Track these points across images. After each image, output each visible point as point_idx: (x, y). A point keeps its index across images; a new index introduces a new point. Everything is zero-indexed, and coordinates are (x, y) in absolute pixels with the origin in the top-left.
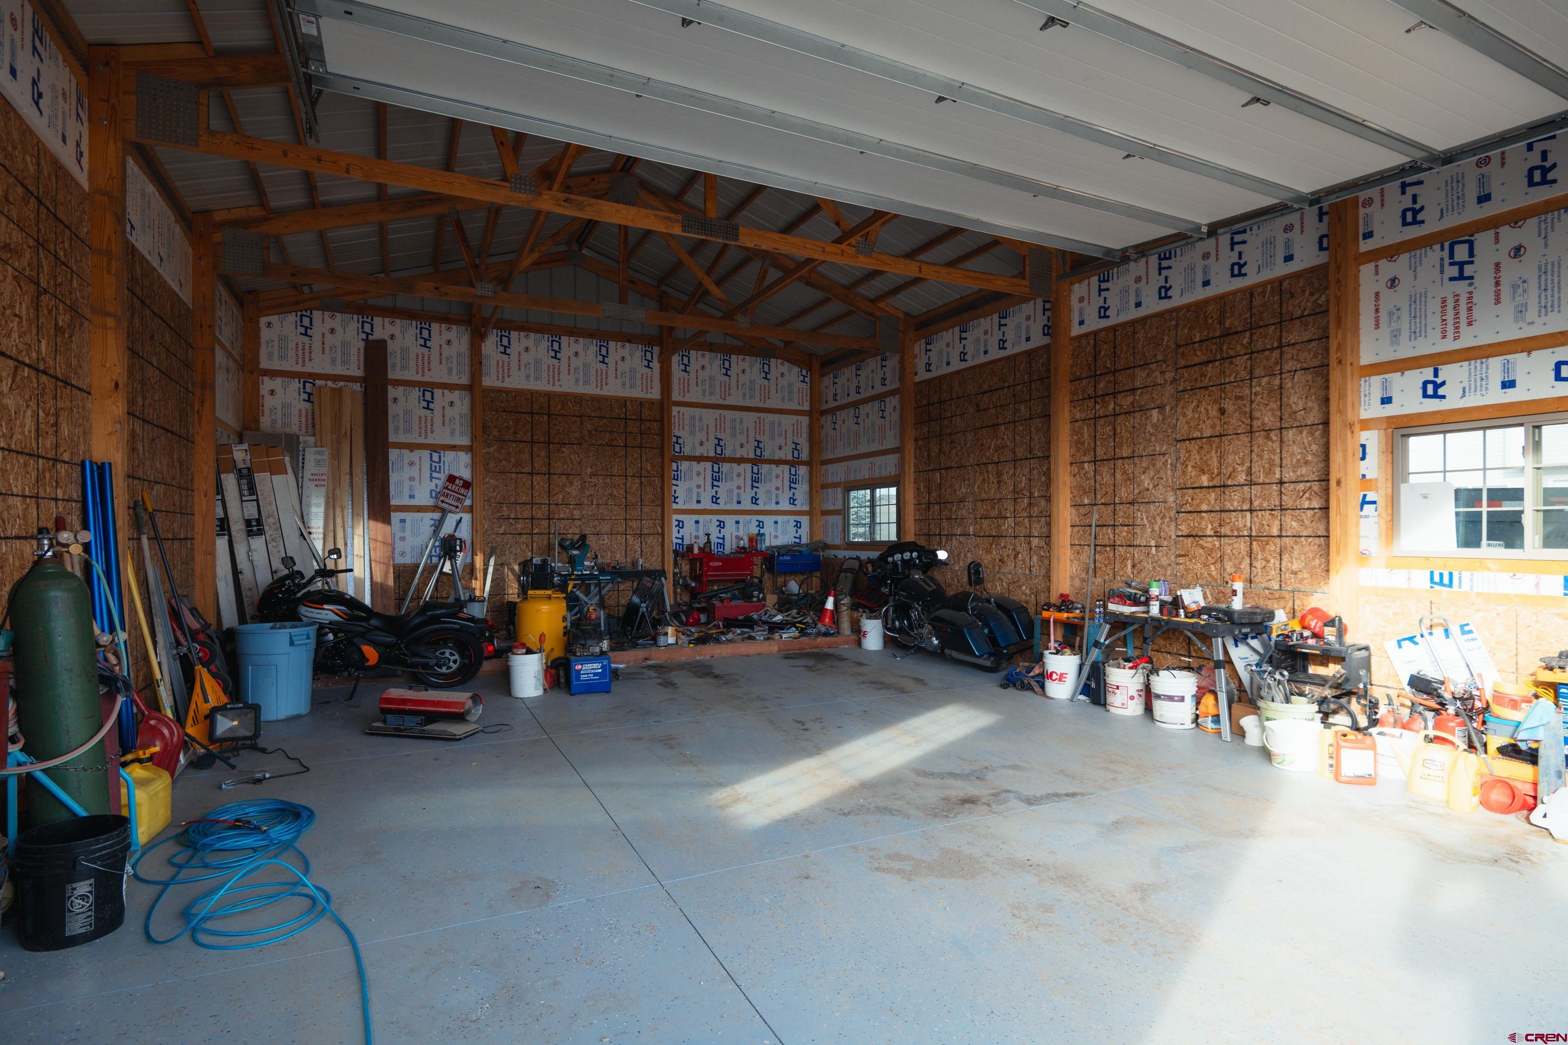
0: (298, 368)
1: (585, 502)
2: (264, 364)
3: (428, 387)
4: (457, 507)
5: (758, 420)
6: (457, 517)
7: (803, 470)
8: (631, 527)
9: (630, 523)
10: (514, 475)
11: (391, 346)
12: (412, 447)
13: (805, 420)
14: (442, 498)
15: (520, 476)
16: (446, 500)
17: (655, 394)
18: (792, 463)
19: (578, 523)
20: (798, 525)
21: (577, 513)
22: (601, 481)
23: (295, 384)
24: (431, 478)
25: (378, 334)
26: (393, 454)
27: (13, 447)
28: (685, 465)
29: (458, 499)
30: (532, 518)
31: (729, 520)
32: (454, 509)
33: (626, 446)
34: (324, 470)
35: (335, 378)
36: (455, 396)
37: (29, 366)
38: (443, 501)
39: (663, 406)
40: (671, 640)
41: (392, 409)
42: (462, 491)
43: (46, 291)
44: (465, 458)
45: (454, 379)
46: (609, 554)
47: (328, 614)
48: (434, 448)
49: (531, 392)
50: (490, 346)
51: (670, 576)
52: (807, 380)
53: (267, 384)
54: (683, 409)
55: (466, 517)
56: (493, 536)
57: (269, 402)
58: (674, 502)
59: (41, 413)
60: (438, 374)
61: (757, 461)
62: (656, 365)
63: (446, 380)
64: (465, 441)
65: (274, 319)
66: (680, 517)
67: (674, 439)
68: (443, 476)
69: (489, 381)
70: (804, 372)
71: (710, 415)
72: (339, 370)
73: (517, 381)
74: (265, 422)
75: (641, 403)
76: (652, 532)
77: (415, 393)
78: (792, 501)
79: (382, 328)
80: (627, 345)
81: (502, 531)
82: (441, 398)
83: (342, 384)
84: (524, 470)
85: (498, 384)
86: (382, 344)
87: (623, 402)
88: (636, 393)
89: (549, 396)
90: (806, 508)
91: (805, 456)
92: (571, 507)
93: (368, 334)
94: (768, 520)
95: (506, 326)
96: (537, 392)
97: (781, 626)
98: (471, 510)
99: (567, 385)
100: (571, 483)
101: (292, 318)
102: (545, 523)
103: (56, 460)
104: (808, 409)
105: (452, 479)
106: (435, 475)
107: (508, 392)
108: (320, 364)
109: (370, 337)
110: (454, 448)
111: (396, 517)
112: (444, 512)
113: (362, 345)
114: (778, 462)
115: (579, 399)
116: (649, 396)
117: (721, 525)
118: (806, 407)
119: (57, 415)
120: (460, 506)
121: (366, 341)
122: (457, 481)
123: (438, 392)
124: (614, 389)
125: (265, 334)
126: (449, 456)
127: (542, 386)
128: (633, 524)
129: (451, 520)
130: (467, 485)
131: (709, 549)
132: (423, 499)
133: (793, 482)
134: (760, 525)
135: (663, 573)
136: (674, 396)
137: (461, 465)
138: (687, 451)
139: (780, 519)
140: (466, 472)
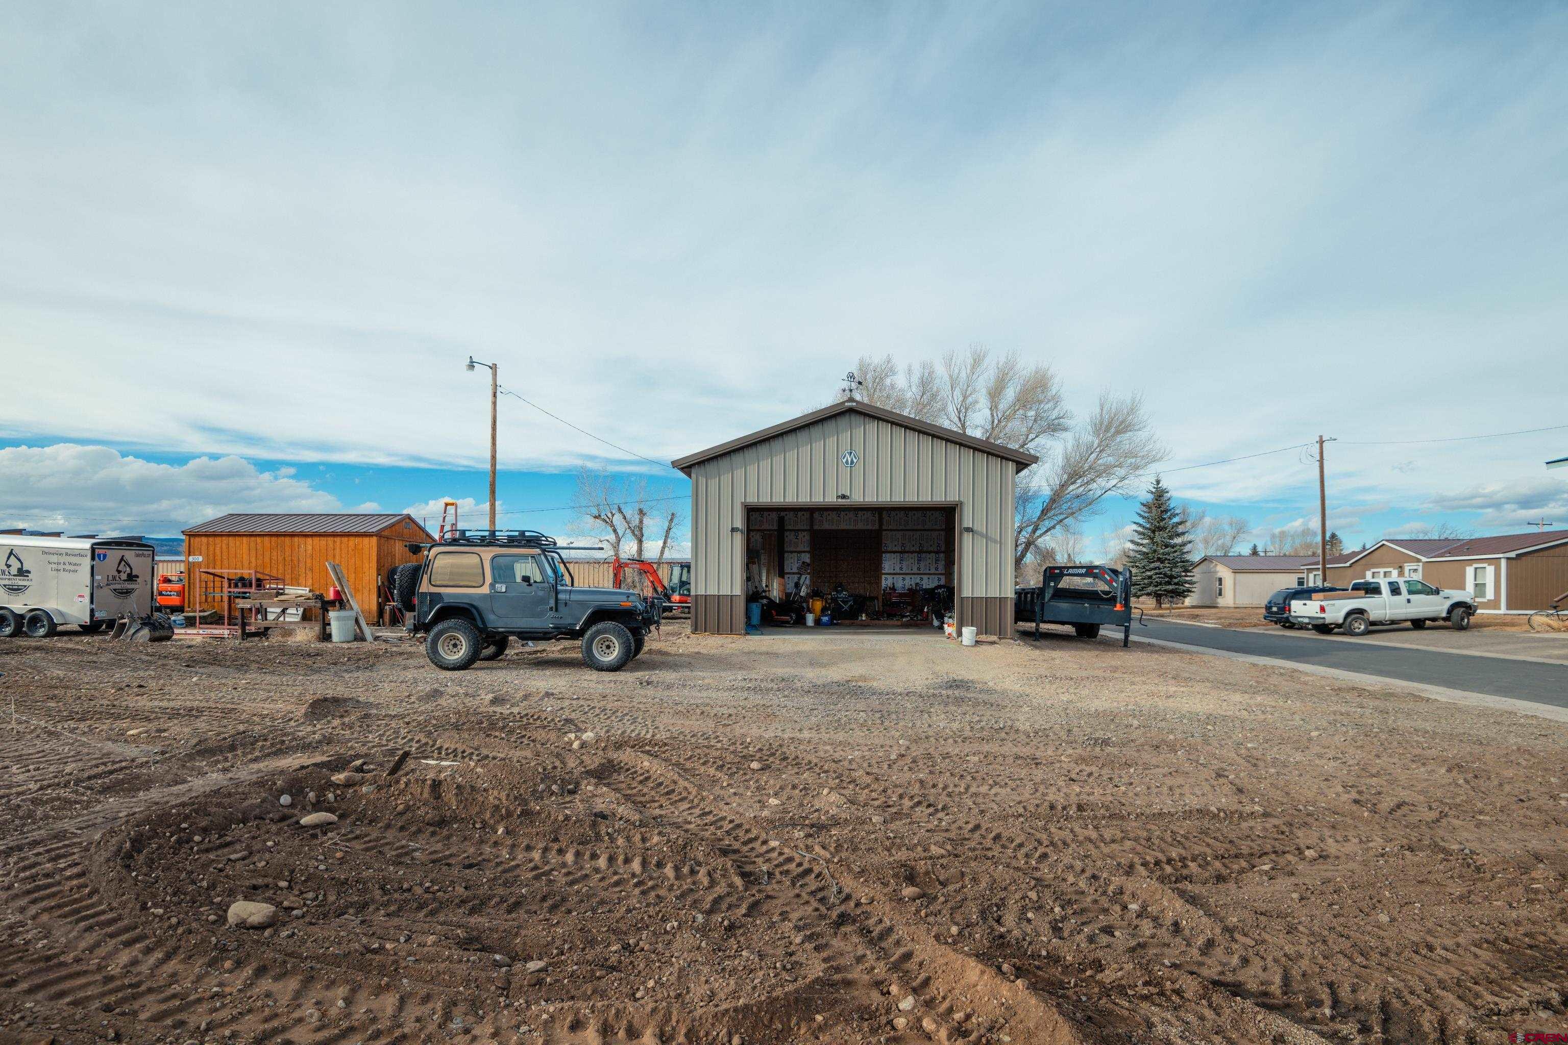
1: (849, 571)
3: (796, 531)
5: (920, 535)
7: (942, 555)
10: (824, 561)
11: (786, 518)
12: (792, 552)
15: (827, 561)
17: (876, 527)
18: (937, 552)
20: (939, 580)
21: (846, 575)
22: (854, 562)
23: (759, 534)
25: (782, 515)
26: (786, 555)
28: (888, 555)
30: (830, 577)
31: (907, 577)
33: (864, 549)
35: (769, 530)
36: (805, 533)
39: (880, 530)
40: (864, 618)
41: (786, 539)
44: (808, 555)
45: (805, 528)
47: (765, 601)
48: (798, 552)
49: (830, 530)
50: (816, 515)
51: (881, 600)
54: (887, 532)
55: (808, 576)
58: (884, 570)
60: (799, 526)
61: (920, 552)
62: (876, 515)
63: (802, 528)
64: (808, 549)
66: (886, 576)
67: (883, 545)
69: (816, 527)
71: (899, 534)
72: (771, 527)
73: (826, 526)
75: (871, 531)
76: (875, 582)
77: (793, 533)
78: (937, 569)
82: (801, 535)
83: (772, 532)
84: (828, 559)
85: (819, 528)
86: (783, 517)
87: (864, 531)
88: (869, 527)
89: (836, 530)
90: (943, 572)
91: (943, 549)
92: (844, 572)
93: (779, 515)
94: (925, 577)
97: (907, 616)
98: (809, 574)
99: (843, 526)
100: (844, 563)
102: (835, 578)
104: (944, 528)
105: (804, 563)
107: (822, 530)
108: (766, 527)
110: (804, 552)
111: (786, 576)
112: (801, 575)
113: (777, 519)
114: (930, 552)
115: (847, 531)
116: (874, 528)
117: (904, 579)
123: (799, 532)
124: (860, 526)
126: (803, 555)
127: (834, 527)
128: (867, 579)
129: (803, 577)
130: (808, 565)
131: (893, 589)
132: (795, 570)
133: (937, 560)
134: (921, 579)
135: (877, 598)
136: (884, 528)
137: (806, 558)
138: (889, 549)
139: (931, 577)
140: (808, 561)
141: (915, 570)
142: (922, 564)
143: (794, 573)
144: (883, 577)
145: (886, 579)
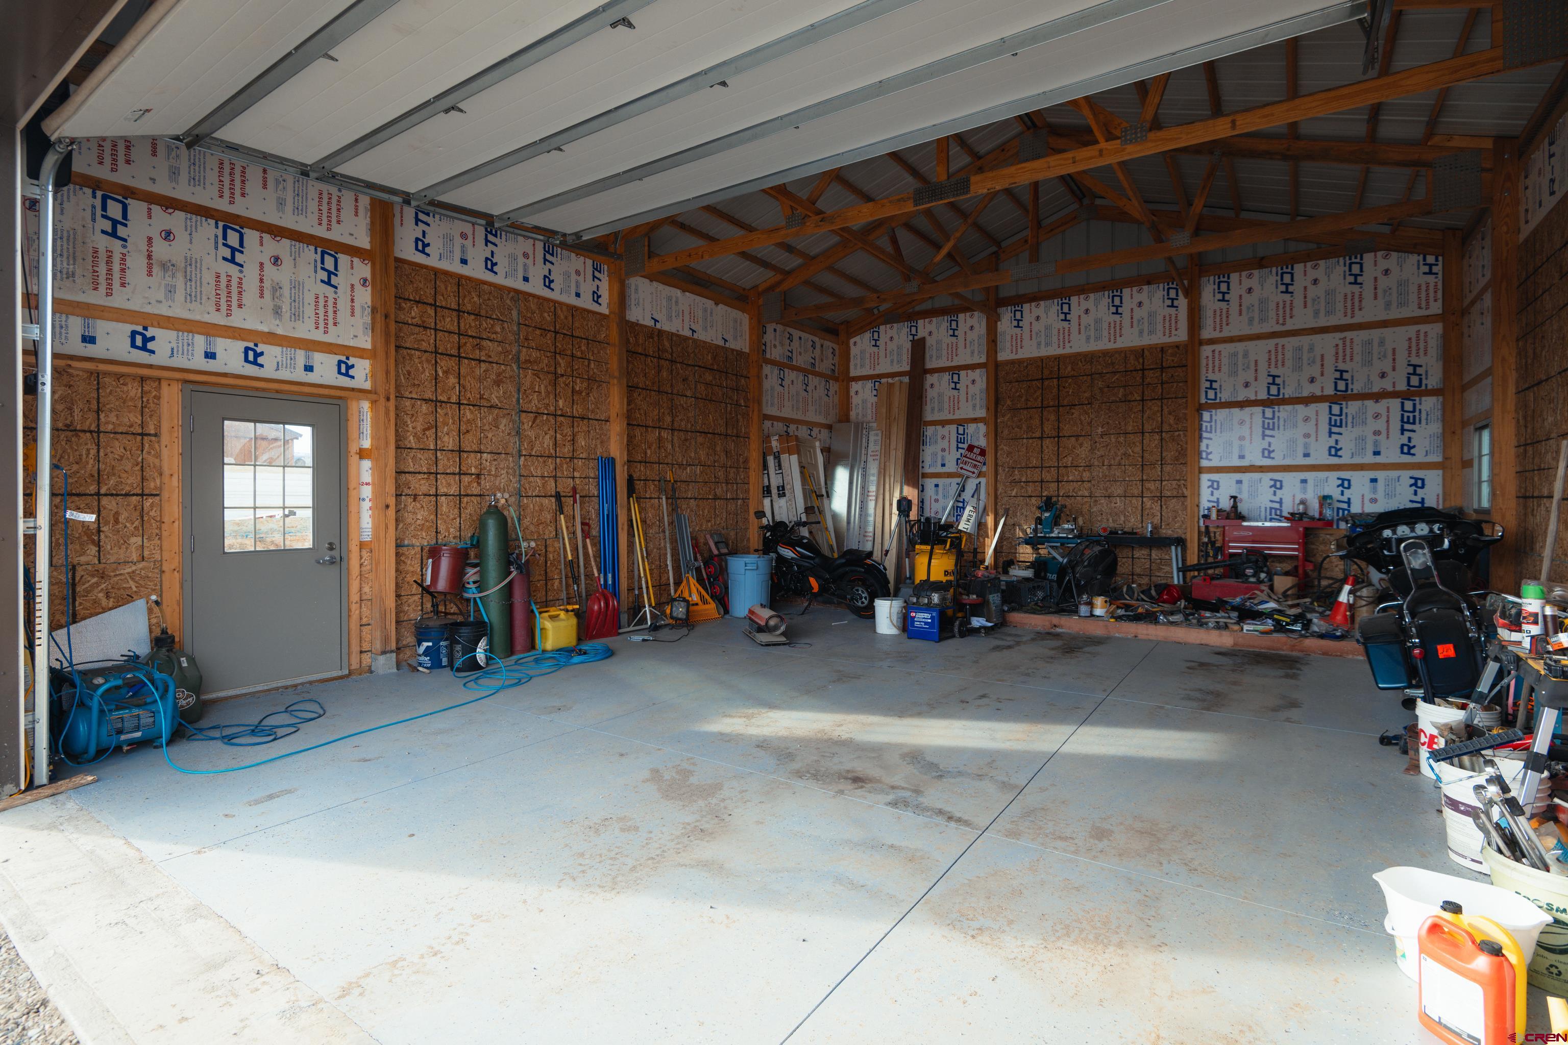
0: (871, 372)
1: (1096, 463)
2: (853, 373)
3: (955, 370)
4: (973, 473)
5: (1340, 343)
6: (977, 481)
7: (1429, 404)
8: (1148, 489)
9: (1147, 485)
10: (1025, 441)
11: (930, 341)
12: (943, 423)
13: (1435, 330)
14: (961, 465)
15: (1031, 441)
16: (965, 467)
17: (1182, 335)
18: (1408, 395)
19: (1086, 485)
20: (1418, 483)
21: (1086, 475)
22: (1113, 440)
23: (869, 384)
24: (958, 448)
25: (920, 335)
26: (930, 431)
27: (533, 453)
28: (1221, 415)
29: (975, 466)
30: (1042, 481)
31: (1290, 478)
32: (970, 474)
33: (1143, 400)
34: (878, 448)
35: (893, 375)
36: (977, 374)
37: (547, 414)
38: (962, 468)
39: (1193, 344)
40: (1098, 611)
41: (931, 394)
42: (979, 458)
43: (562, 375)
44: (982, 428)
45: (976, 360)
46: (1123, 518)
48: (960, 423)
49: (1041, 359)
50: (1005, 324)
52: (1437, 269)
53: (855, 386)
54: (1218, 347)
55: (985, 481)
56: (1006, 499)
57: (855, 400)
58: (1207, 459)
59: (558, 436)
60: (964, 358)
61: (1340, 397)
62: (1183, 302)
63: (970, 361)
64: (981, 413)
65: (857, 339)
66: (1215, 477)
67: (1208, 384)
68: (965, 446)
69: (1004, 355)
70: (1431, 259)
71: (1259, 350)
72: (896, 368)
73: (1030, 351)
74: (853, 414)
75: (1162, 349)
76: (1175, 493)
77: (946, 377)
78: (1407, 448)
79: (924, 328)
80: (1145, 288)
81: (1014, 493)
82: (965, 378)
83: (897, 378)
84: (1034, 435)
85: (1013, 357)
86: (923, 340)
87: (1140, 353)
88: (1159, 339)
89: (1058, 359)
90: (1436, 458)
91: (1433, 380)
92: (1081, 469)
93: (914, 335)
94: (1360, 477)
95: (1018, 301)
96: (1048, 357)
98: (986, 473)
99: (1079, 345)
100: (1081, 445)
101: (868, 335)
102: (1054, 486)
103: (572, 458)
104: (1440, 311)
105: (971, 448)
106: (960, 445)
107: (1020, 362)
108: (884, 367)
109: (916, 338)
110: (975, 420)
112: (964, 478)
113: (909, 345)
114: (1379, 396)
115: (1089, 357)
116: (1174, 339)
117: (1277, 486)
118: (1436, 308)
119: (574, 435)
120: (976, 471)
121: (913, 341)
122: (975, 450)
123: (963, 373)
124: (1130, 339)
125: (854, 351)
126: (971, 428)
128: (1151, 486)
129: (971, 486)
130: (983, 453)
131: (1235, 514)
132: (951, 467)
133: (1408, 421)
134: (1345, 484)
135: (1180, 542)
136: (1207, 333)
137: (979, 435)
138: (1224, 396)
139: (1380, 475)
140: (982, 442)
141: (1320, 456)
142: (1347, 439)
143: (949, 475)
144: (1205, 478)
145: (1215, 486)
